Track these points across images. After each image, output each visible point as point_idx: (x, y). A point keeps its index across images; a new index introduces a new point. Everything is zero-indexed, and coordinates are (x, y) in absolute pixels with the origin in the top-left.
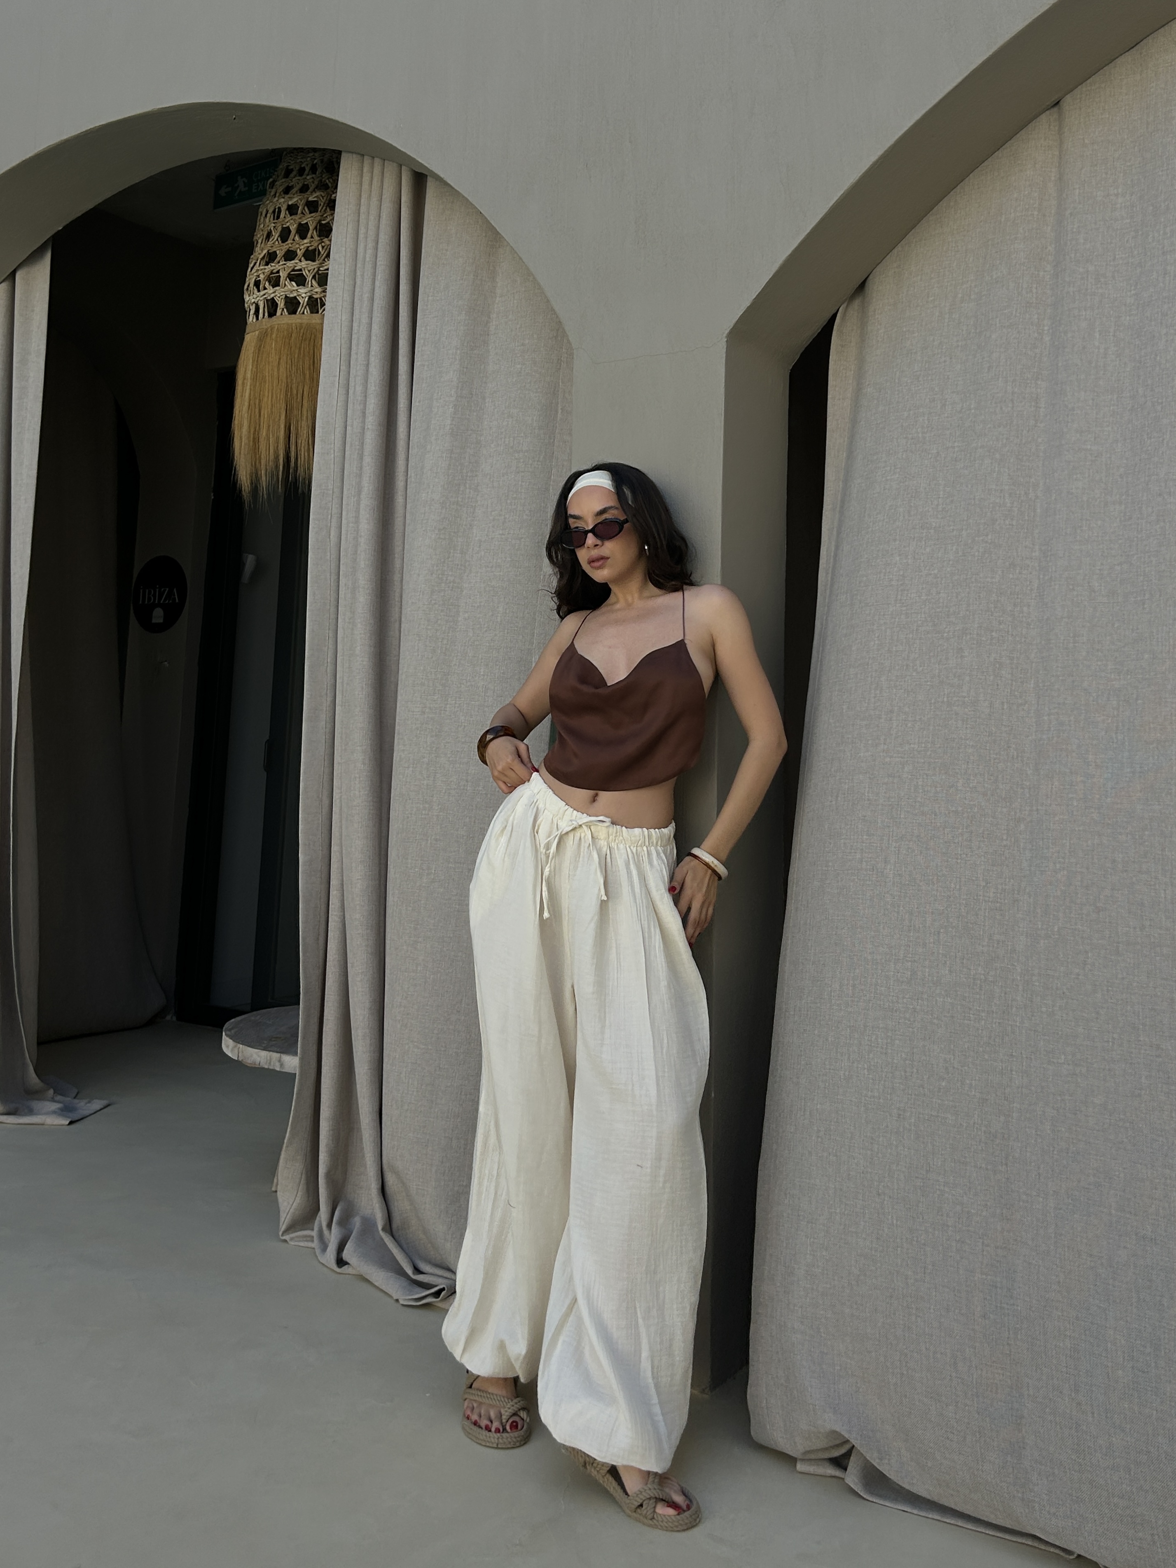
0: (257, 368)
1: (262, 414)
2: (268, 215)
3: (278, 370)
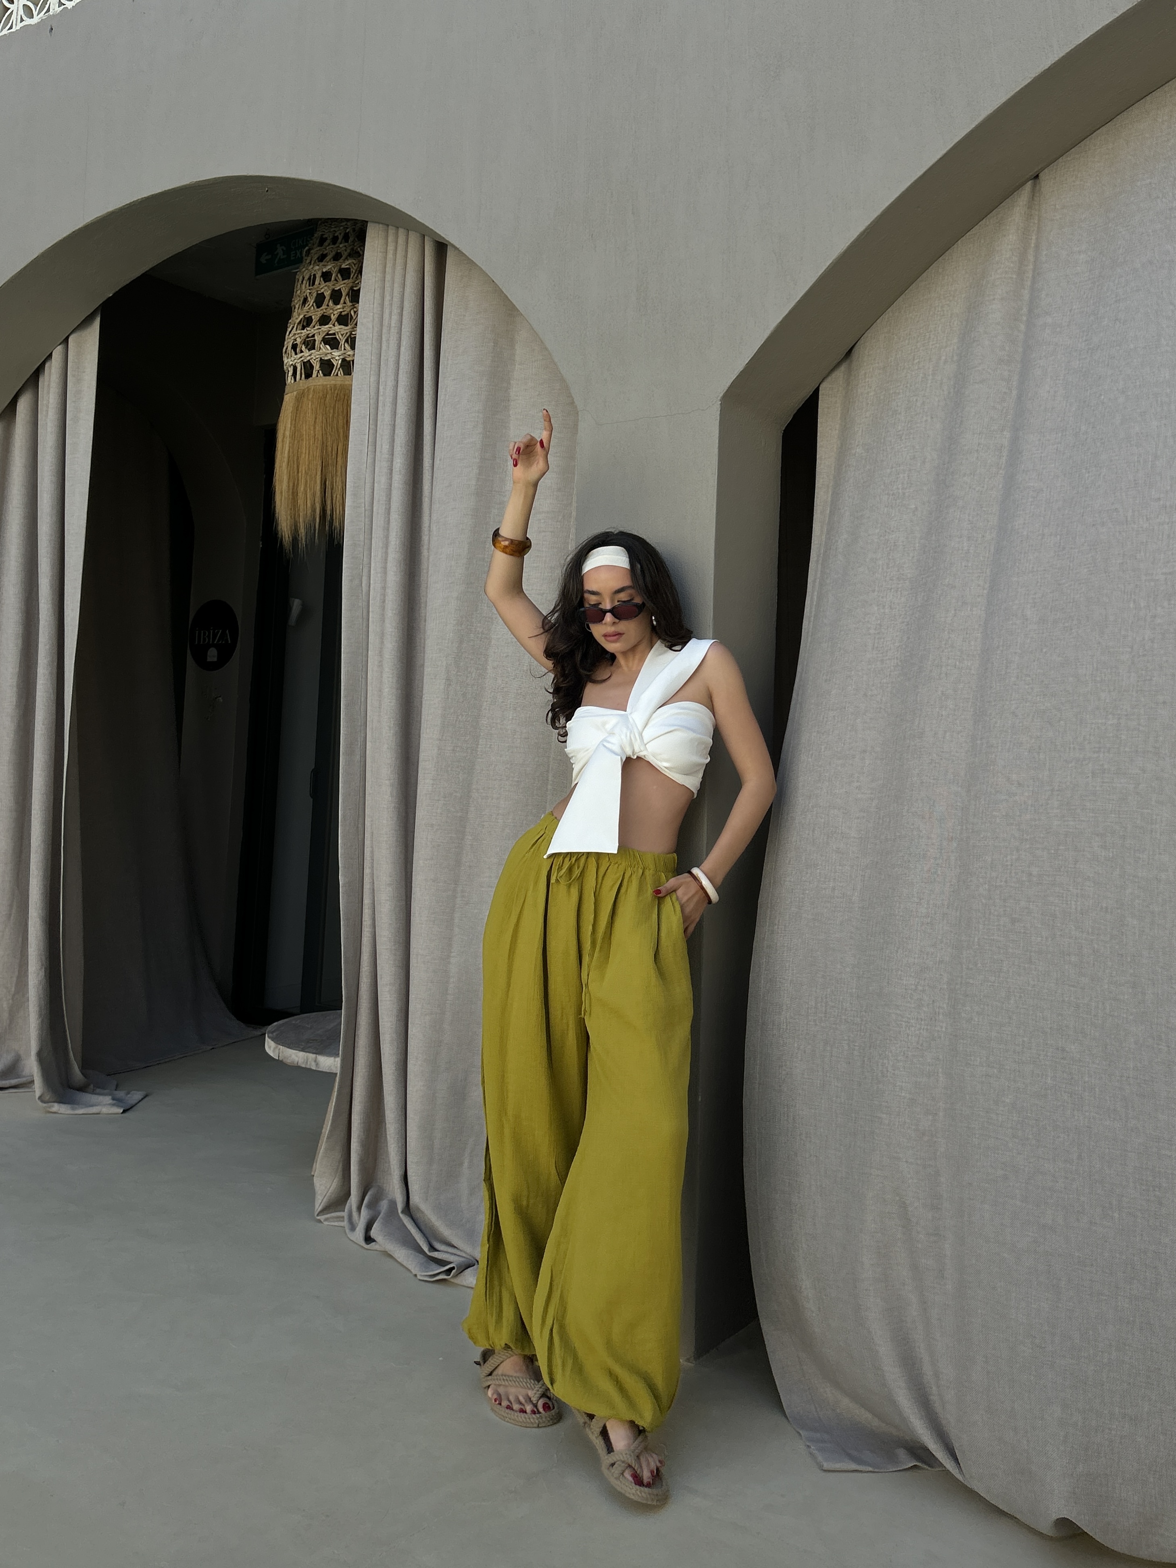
0: (295, 427)
1: (300, 470)
2: (304, 282)
3: (315, 428)
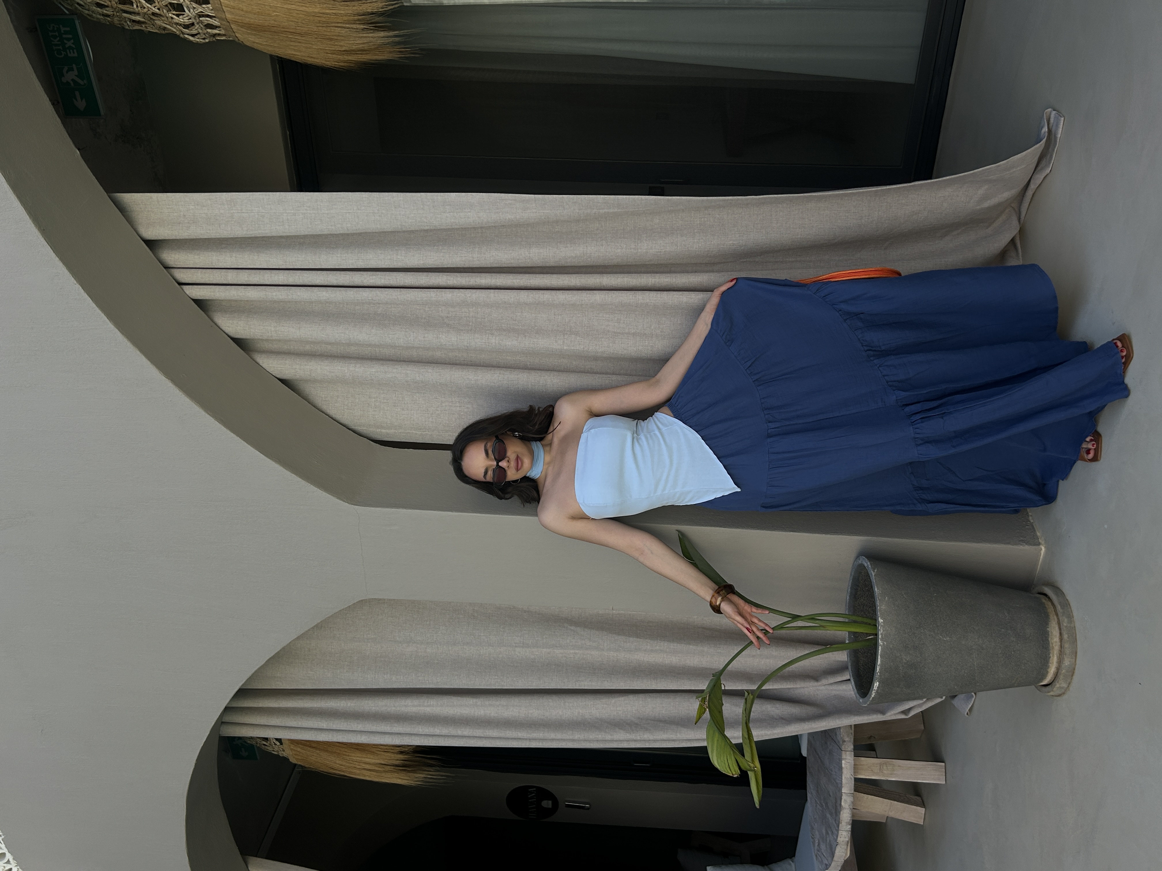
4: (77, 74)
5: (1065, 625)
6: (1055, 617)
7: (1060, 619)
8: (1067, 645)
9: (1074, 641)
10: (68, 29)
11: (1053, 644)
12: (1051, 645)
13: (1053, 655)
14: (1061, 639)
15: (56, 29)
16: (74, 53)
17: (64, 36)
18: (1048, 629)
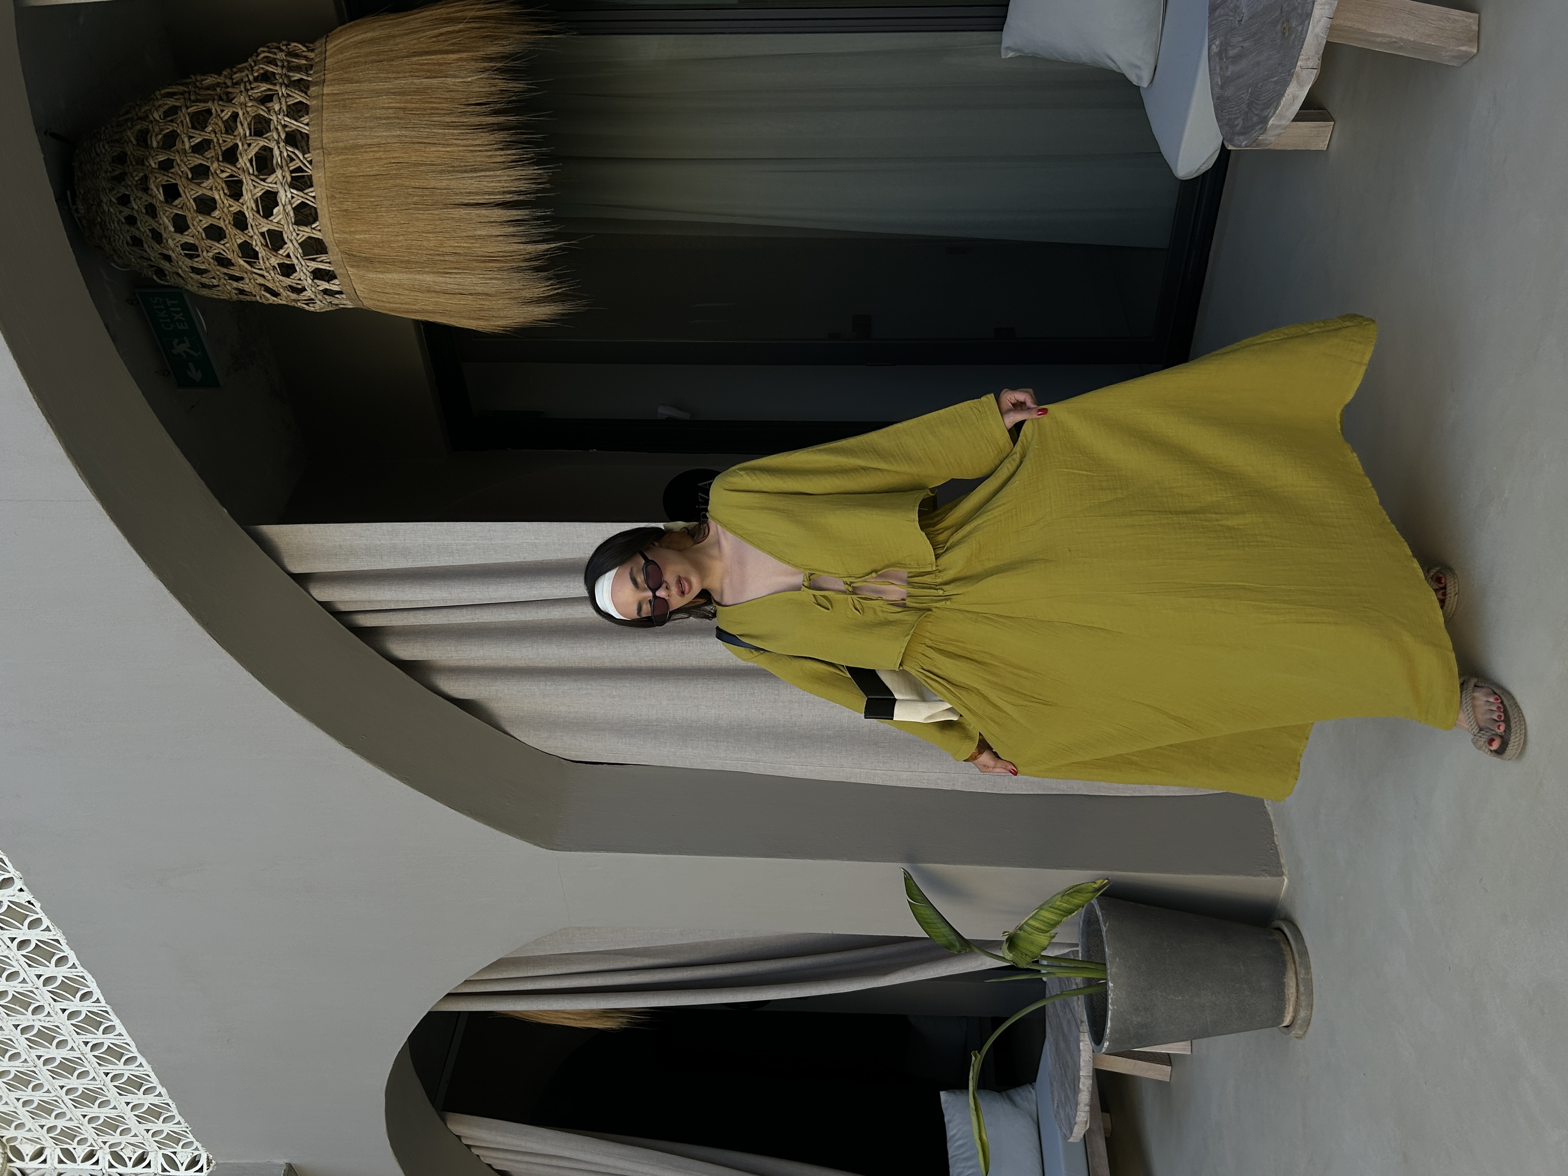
4: (189, 346)
5: (1302, 976)
6: (1293, 966)
7: (1298, 969)
8: (1302, 998)
9: (1310, 993)
10: (176, 302)
11: (1289, 995)
12: (1287, 996)
13: (1289, 1006)
14: (1298, 991)
15: (161, 302)
16: (184, 325)
17: (171, 309)
18: (1284, 980)
